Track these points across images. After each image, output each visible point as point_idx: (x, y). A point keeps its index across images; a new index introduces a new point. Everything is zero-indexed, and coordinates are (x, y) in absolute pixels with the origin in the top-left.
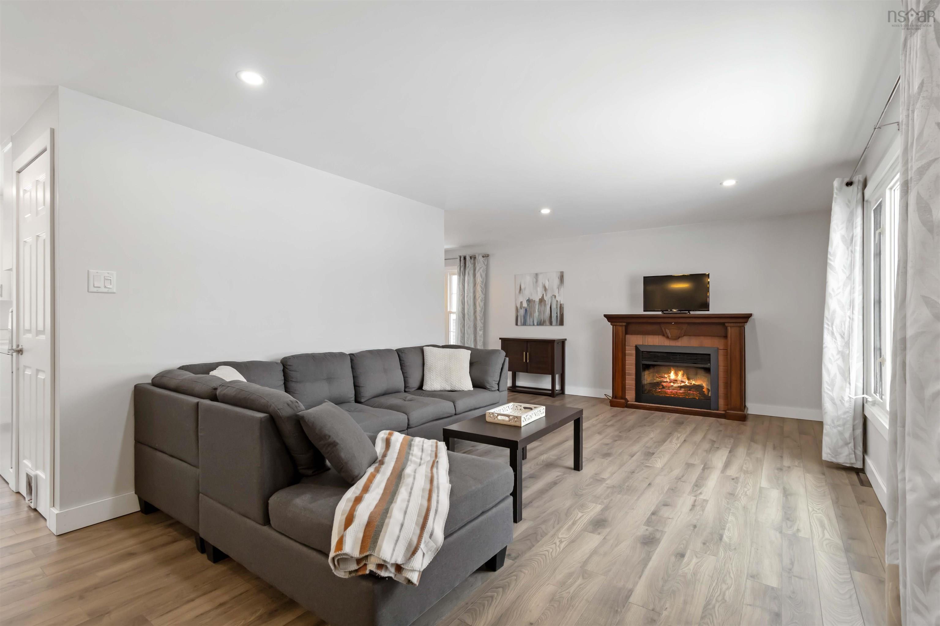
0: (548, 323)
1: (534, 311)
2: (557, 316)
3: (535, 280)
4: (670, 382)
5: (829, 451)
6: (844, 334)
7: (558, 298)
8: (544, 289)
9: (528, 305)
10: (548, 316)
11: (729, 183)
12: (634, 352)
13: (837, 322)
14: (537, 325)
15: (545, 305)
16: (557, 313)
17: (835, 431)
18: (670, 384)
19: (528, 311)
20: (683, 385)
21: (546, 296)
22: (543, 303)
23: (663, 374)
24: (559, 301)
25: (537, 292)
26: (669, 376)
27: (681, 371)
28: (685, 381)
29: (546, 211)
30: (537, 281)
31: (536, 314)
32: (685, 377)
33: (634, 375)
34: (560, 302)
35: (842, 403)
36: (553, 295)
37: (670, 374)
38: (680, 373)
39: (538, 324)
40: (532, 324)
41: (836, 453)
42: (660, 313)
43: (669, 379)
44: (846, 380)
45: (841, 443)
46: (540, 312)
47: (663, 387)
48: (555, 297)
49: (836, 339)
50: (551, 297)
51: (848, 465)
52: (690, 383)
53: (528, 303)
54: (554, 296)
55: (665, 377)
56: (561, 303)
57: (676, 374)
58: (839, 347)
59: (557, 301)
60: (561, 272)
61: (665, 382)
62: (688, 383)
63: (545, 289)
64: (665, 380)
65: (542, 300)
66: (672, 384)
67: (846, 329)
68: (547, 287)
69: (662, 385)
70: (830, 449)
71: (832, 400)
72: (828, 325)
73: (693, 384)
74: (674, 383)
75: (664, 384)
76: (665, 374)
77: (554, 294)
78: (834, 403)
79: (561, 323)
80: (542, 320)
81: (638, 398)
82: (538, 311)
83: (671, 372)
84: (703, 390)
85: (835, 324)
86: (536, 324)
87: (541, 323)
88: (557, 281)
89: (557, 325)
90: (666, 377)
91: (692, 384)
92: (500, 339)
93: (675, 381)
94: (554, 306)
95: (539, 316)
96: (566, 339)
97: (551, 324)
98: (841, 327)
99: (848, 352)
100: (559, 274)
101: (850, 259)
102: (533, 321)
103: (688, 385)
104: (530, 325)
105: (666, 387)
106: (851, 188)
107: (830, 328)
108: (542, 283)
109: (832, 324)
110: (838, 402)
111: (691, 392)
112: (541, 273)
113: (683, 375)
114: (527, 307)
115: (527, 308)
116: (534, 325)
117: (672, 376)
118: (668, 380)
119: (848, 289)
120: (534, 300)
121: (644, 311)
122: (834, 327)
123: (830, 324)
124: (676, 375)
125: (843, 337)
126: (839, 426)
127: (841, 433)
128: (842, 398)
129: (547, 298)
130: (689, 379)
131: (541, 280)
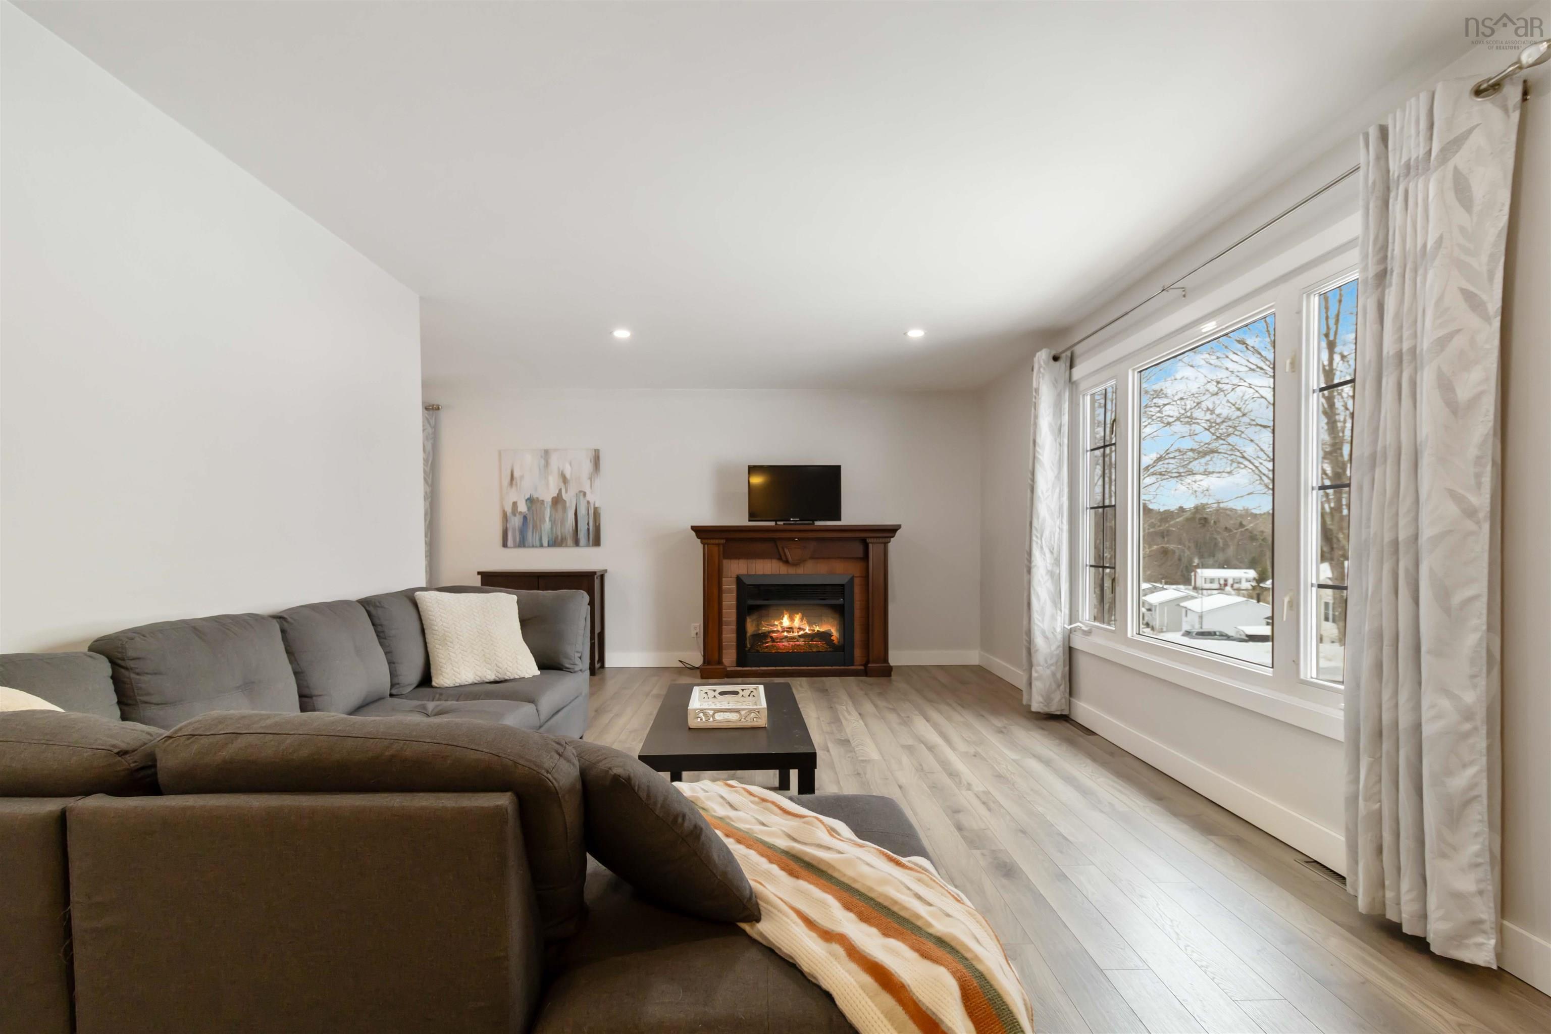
0: (570, 541)
1: (542, 520)
2: (588, 529)
3: (543, 462)
4: (783, 632)
5: (1041, 699)
6: (1053, 549)
7: (589, 497)
8: (561, 480)
9: (529, 509)
10: (571, 530)
11: (915, 334)
12: (734, 587)
13: (1047, 533)
14: (549, 546)
15: (565, 509)
16: (588, 524)
17: (1048, 672)
18: (782, 634)
19: (530, 520)
20: (802, 634)
21: (566, 491)
22: (560, 507)
23: (772, 621)
24: (592, 502)
25: (547, 484)
26: (781, 623)
27: (798, 614)
28: (804, 628)
29: (622, 334)
30: (547, 464)
31: (547, 525)
32: (805, 622)
33: (734, 623)
34: (594, 505)
35: (1054, 635)
36: (580, 491)
37: (782, 620)
38: (797, 618)
39: (551, 543)
40: (538, 543)
41: (1048, 700)
42: (773, 524)
43: (781, 627)
44: (1056, 607)
45: (1054, 686)
46: (555, 521)
47: (773, 640)
48: (585, 494)
49: (1045, 555)
50: (577, 494)
52: (812, 630)
53: (529, 504)
54: (582, 494)
55: (774, 625)
56: (596, 506)
57: (792, 619)
58: (1048, 565)
59: (588, 502)
60: (595, 450)
61: (775, 632)
62: (809, 630)
63: (565, 480)
64: (775, 629)
65: (557, 501)
66: (785, 634)
67: (1056, 542)
68: (568, 476)
69: (771, 637)
70: (1042, 696)
71: (1043, 632)
72: (1037, 537)
73: (816, 631)
74: (788, 632)
75: (774, 635)
76: (775, 621)
77: (583, 490)
78: (1046, 638)
79: (597, 542)
80: (558, 536)
81: (742, 660)
82: (550, 520)
83: (783, 616)
84: (832, 638)
85: (1044, 536)
86: (545, 543)
87: (556, 542)
88: (587, 466)
89: (588, 545)
90: (777, 625)
91: (814, 630)
92: (479, 573)
93: (790, 629)
94: (582, 512)
95: (552, 528)
96: (606, 571)
97: (577, 543)
98: (1051, 540)
99: (1058, 571)
100: (591, 454)
101: (1058, 453)
102: (541, 539)
103: (810, 632)
104: (533, 546)
105: (777, 638)
107: (1039, 541)
108: (559, 469)
109: (1042, 536)
110: (1050, 636)
111: (815, 642)
112: (556, 450)
113: (802, 620)
114: (527, 512)
115: (527, 514)
116: (541, 546)
117: (786, 622)
118: (779, 628)
119: (1058, 490)
120: (541, 498)
121: (750, 521)
122: (1043, 540)
123: (1039, 535)
124: (791, 621)
125: (1052, 553)
126: (1052, 665)
127: (1054, 674)
128: (1054, 629)
129: (569, 497)
130: (810, 624)
131: (555, 462)
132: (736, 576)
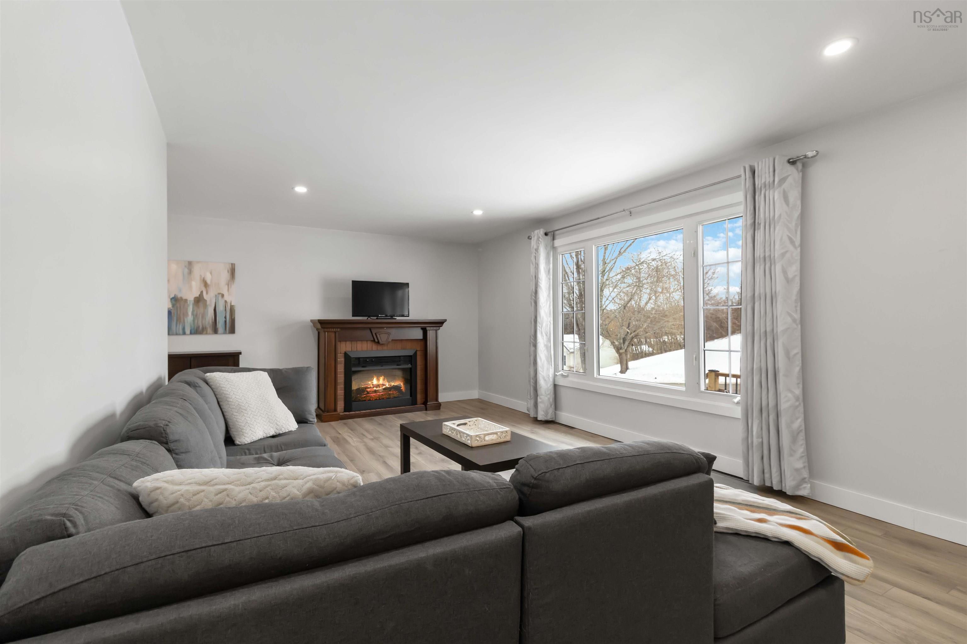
0: (209, 330)
1: (186, 314)
2: (226, 321)
3: (186, 270)
4: (373, 387)
5: (543, 413)
6: (547, 333)
7: (226, 298)
8: (202, 285)
9: (173, 306)
10: (211, 322)
11: (478, 213)
12: (343, 359)
13: (544, 325)
14: (191, 333)
15: (205, 306)
16: (225, 317)
17: (547, 398)
18: (373, 389)
19: (174, 313)
20: (384, 388)
21: (207, 293)
22: (201, 304)
23: (367, 382)
24: (229, 301)
25: (191, 287)
26: (372, 383)
27: (382, 376)
28: (385, 384)
30: (190, 272)
31: (190, 318)
32: (386, 381)
33: (343, 384)
34: (231, 303)
35: (549, 379)
36: (219, 294)
37: (373, 380)
38: (381, 379)
39: (193, 332)
40: (181, 332)
41: (546, 413)
42: (365, 318)
43: (372, 385)
44: (549, 364)
45: (549, 406)
46: (196, 315)
47: (368, 393)
48: (223, 296)
49: (543, 337)
50: (216, 296)
51: (551, 420)
52: (390, 385)
53: (174, 302)
54: (220, 296)
55: (369, 384)
56: (232, 304)
57: (378, 380)
58: (545, 342)
59: (226, 302)
60: (232, 264)
61: (368, 388)
62: (388, 385)
63: (206, 284)
64: (369, 386)
65: (199, 300)
66: (375, 388)
67: (548, 330)
68: (209, 282)
69: (367, 391)
70: (544, 411)
71: (544, 378)
72: (540, 327)
73: (392, 385)
74: (376, 387)
75: (368, 390)
76: (369, 381)
77: (222, 293)
78: (545, 380)
79: (232, 331)
80: (199, 327)
81: (348, 407)
82: (193, 314)
83: (373, 377)
84: (401, 389)
85: (543, 327)
86: (188, 331)
87: (197, 331)
88: (225, 275)
89: (225, 333)
90: (370, 384)
91: (391, 385)
93: (378, 386)
94: (220, 308)
95: (194, 321)
96: (240, 353)
97: (215, 331)
98: (546, 329)
99: (550, 345)
100: (229, 267)
101: (548, 283)
102: (184, 329)
103: (389, 386)
104: (177, 334)
105: (370, 391)
106: (546, 237)
107: (541, 329)
108: (201, 276)
109: (542, 327)
110: (547, 379)
111: (392, 392)
112: (198, 262)
113: (384, 379)
114: (172, 308)
115: (171, 310)
116: (184, 333)
117: (375, 382)
118: (372, 386)
119: (549, 303)
120: (184, 298)
121: (353, 316)
122: (543, 328)
123: (540, 326)
124: (378, 381)
125: (547, 335)
126: (548, 394)
127: (549, 399)
128: (549, 375)
129: (209, 297)
130: (389, 382)
131: (197, 271)
132: (344, 353)
